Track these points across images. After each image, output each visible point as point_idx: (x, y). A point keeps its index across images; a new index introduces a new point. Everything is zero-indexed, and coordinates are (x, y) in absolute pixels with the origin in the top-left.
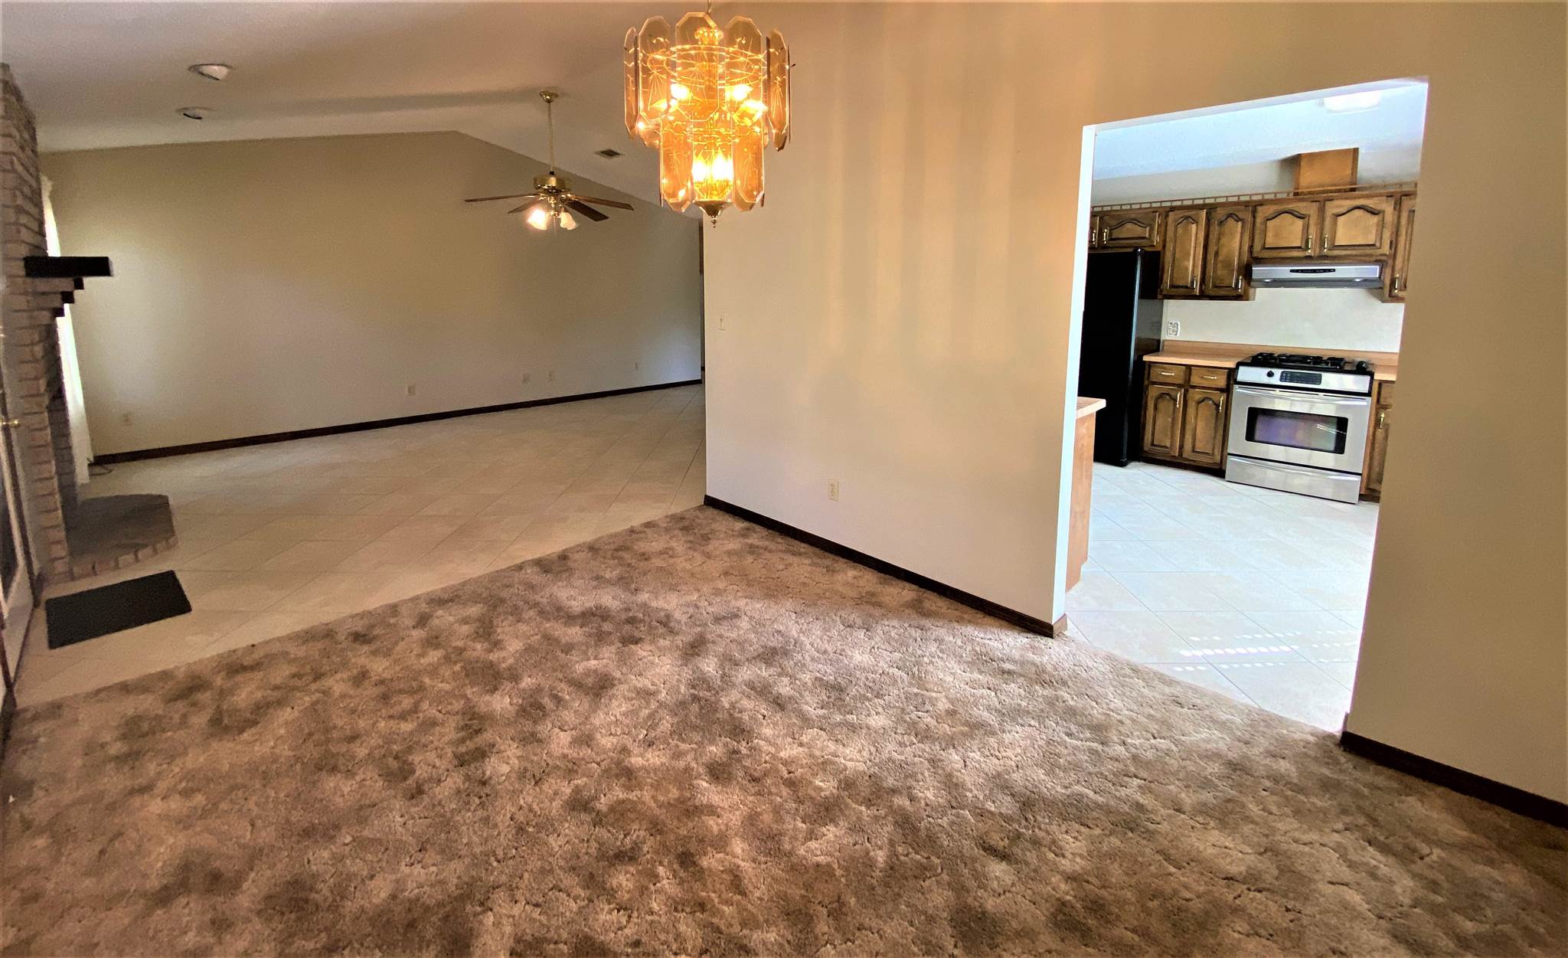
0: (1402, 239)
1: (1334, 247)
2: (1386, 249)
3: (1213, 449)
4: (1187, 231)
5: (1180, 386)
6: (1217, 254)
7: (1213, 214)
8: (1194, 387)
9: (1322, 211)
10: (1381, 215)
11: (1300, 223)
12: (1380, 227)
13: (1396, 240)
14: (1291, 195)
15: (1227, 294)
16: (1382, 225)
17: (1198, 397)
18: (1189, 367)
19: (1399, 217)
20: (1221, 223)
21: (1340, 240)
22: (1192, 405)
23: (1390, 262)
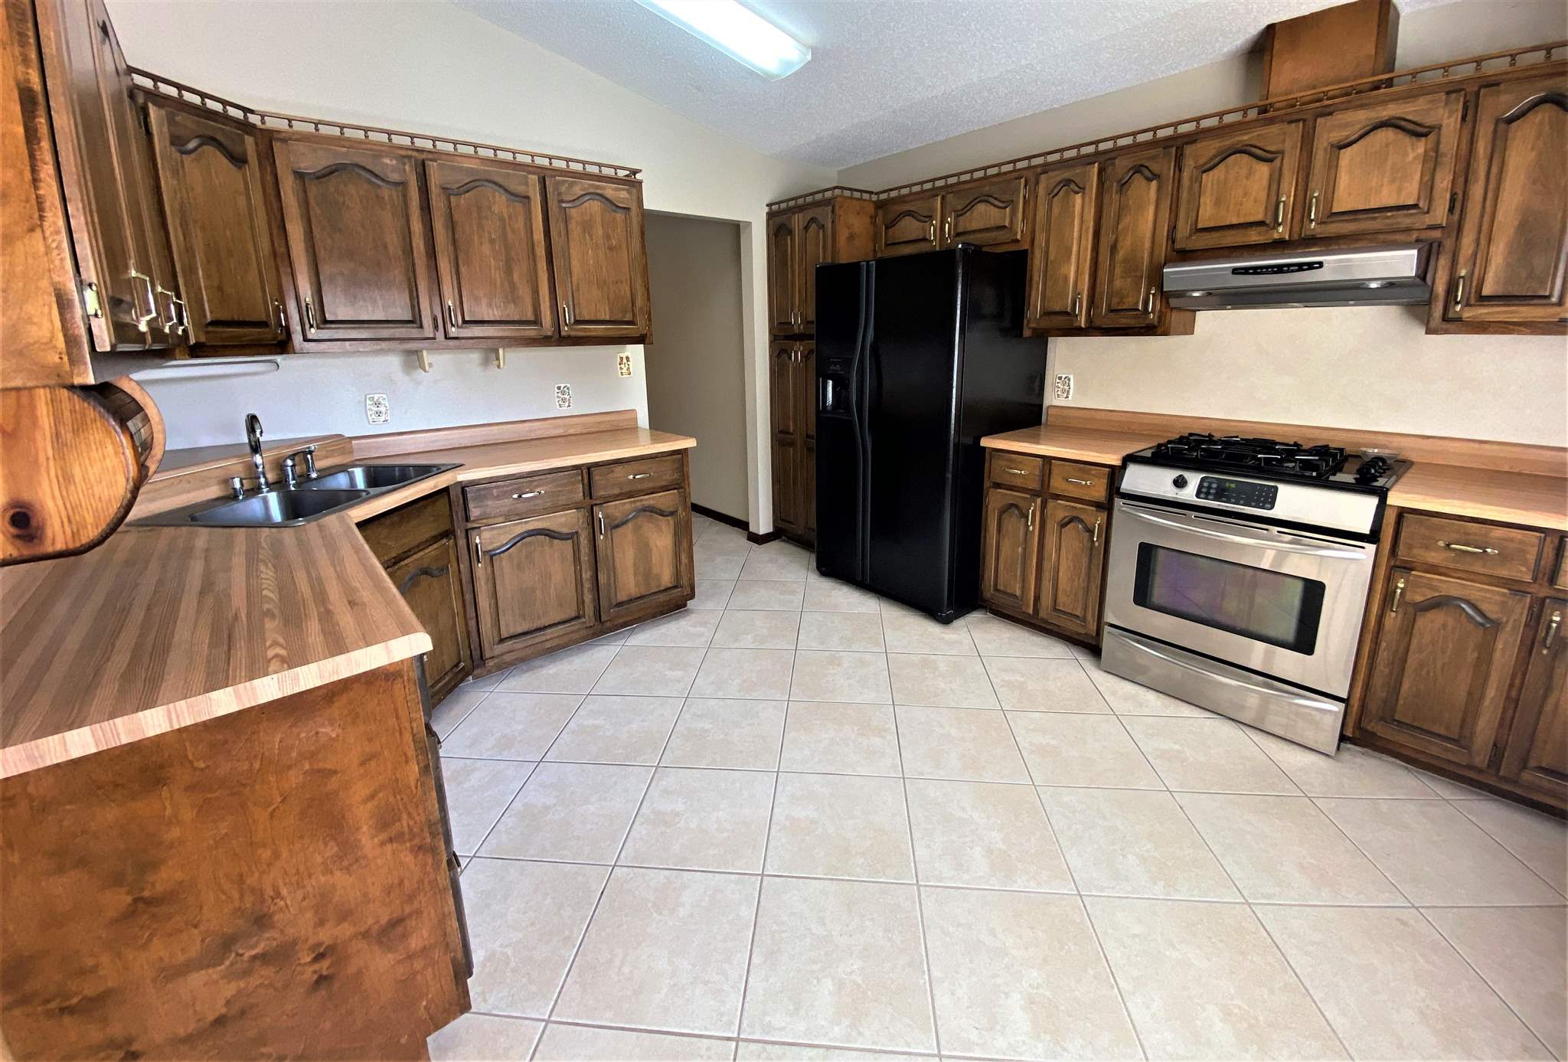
0: (1477, 190)
1: (1334, 216)
2: (1440, 213)
3: (1085, 609)
4: (1067, 207)
5: (1035, 494)
6: (1114, 249)
7: (1109, 170)
8: (1057, 497)
9: (1307, 142)
10: (1432, 137)
11: (1263, 170)
12: (1431, 165)
13: (1465, 193)
14: (1253, 114)
15: (1131, 322)
16: (1433, 161)
17: (1061, 514)
18: (1047, 460)
19: (1472, 142)
20: (1123, 186)
21: (1344, 201)
22: (1052, 527)
23: (1448, 244)
